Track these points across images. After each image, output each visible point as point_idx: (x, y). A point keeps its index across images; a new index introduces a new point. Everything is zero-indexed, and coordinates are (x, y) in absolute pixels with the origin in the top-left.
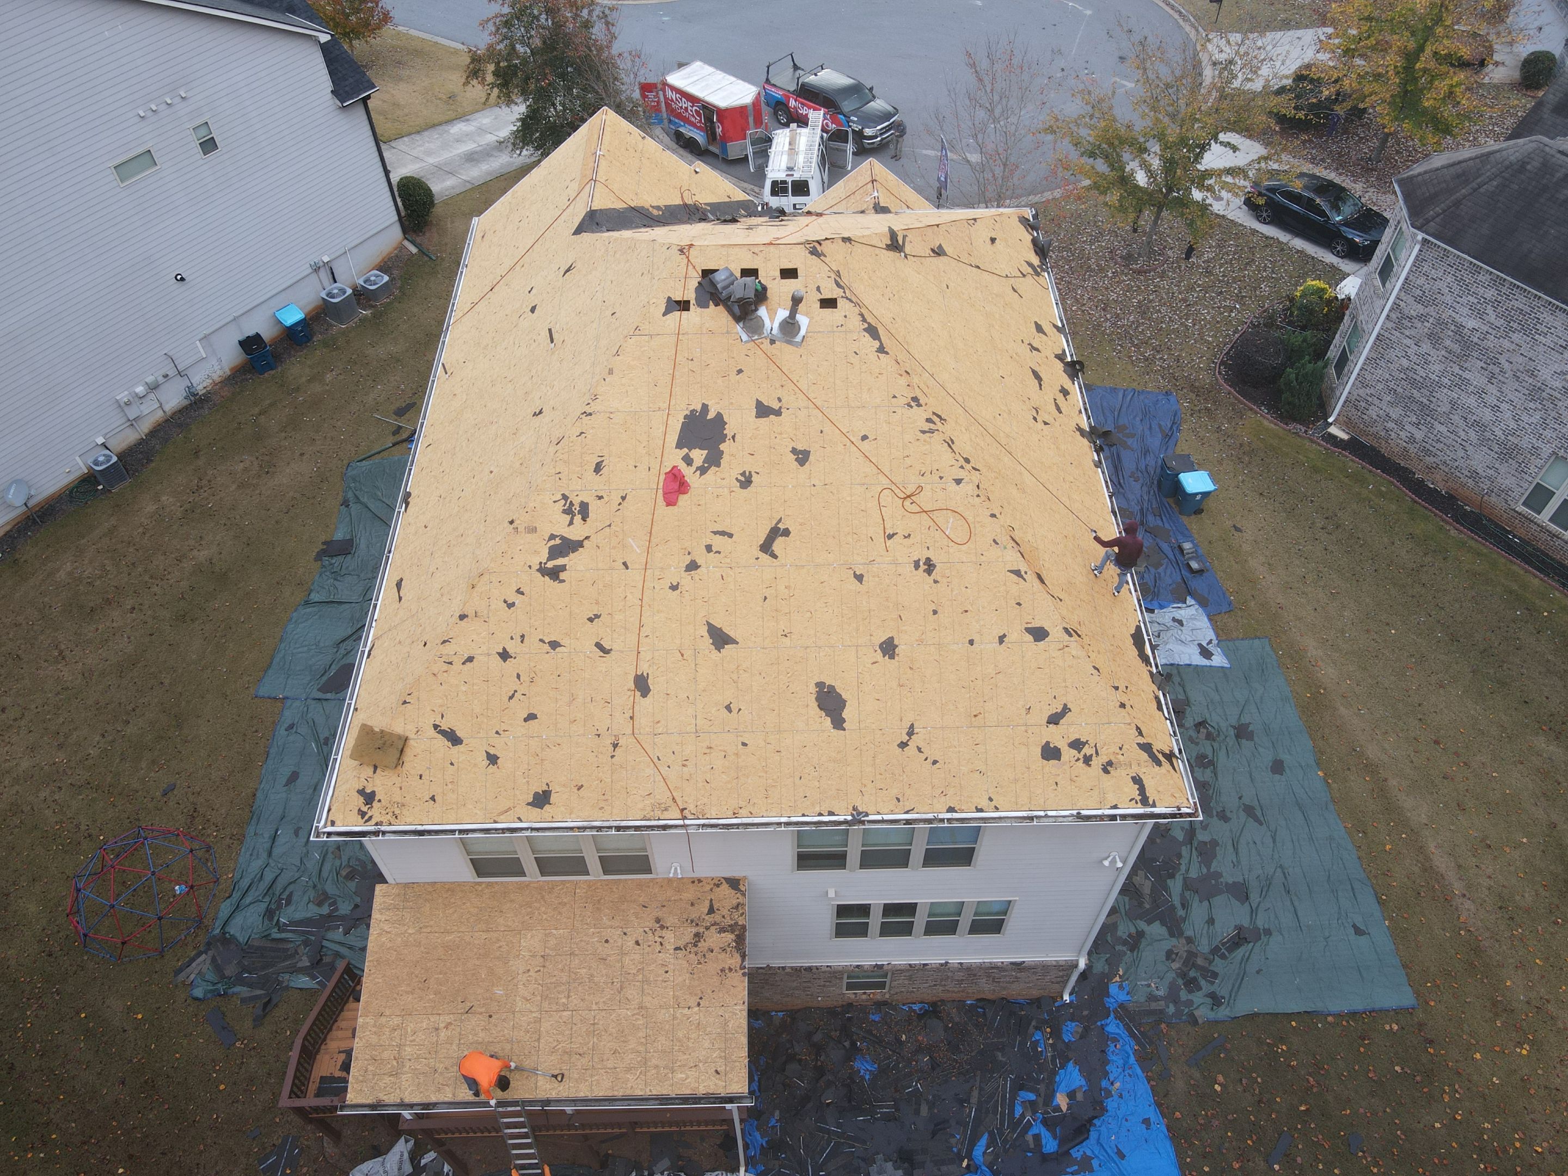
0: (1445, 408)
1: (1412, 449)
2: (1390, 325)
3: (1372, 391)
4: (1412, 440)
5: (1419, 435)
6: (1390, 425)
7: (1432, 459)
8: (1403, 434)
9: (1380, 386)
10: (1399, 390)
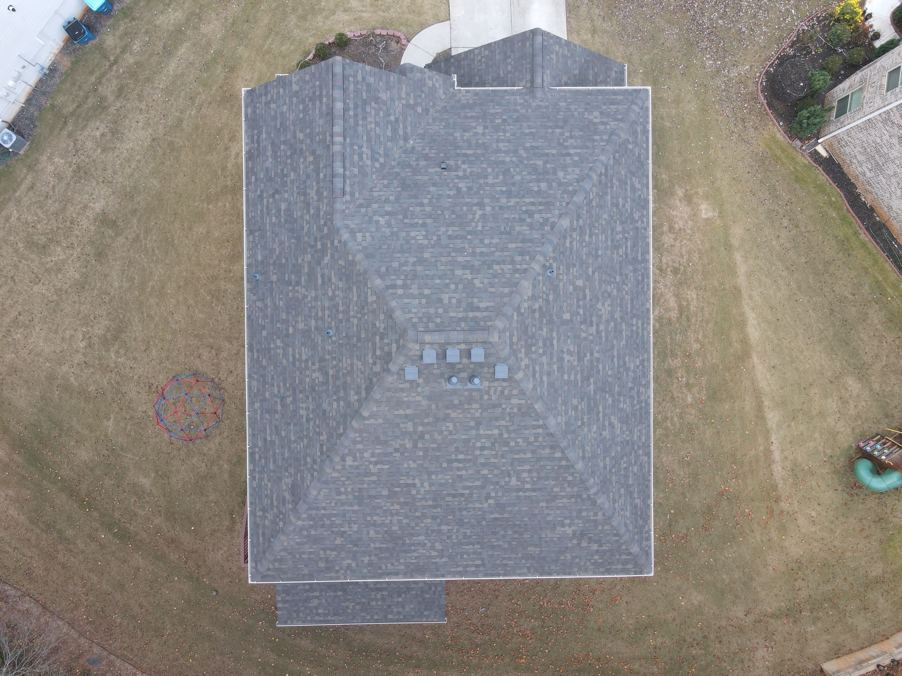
0: (890, 172)
1: (861, 178)
2: (879, 118)
3: (852, 141)
4: (864, 174)
5: (868, 174)
6: (854, 161)
7: (870, 188)
8: (859, 169)
9: (857, 141)
10: (868, 149)
